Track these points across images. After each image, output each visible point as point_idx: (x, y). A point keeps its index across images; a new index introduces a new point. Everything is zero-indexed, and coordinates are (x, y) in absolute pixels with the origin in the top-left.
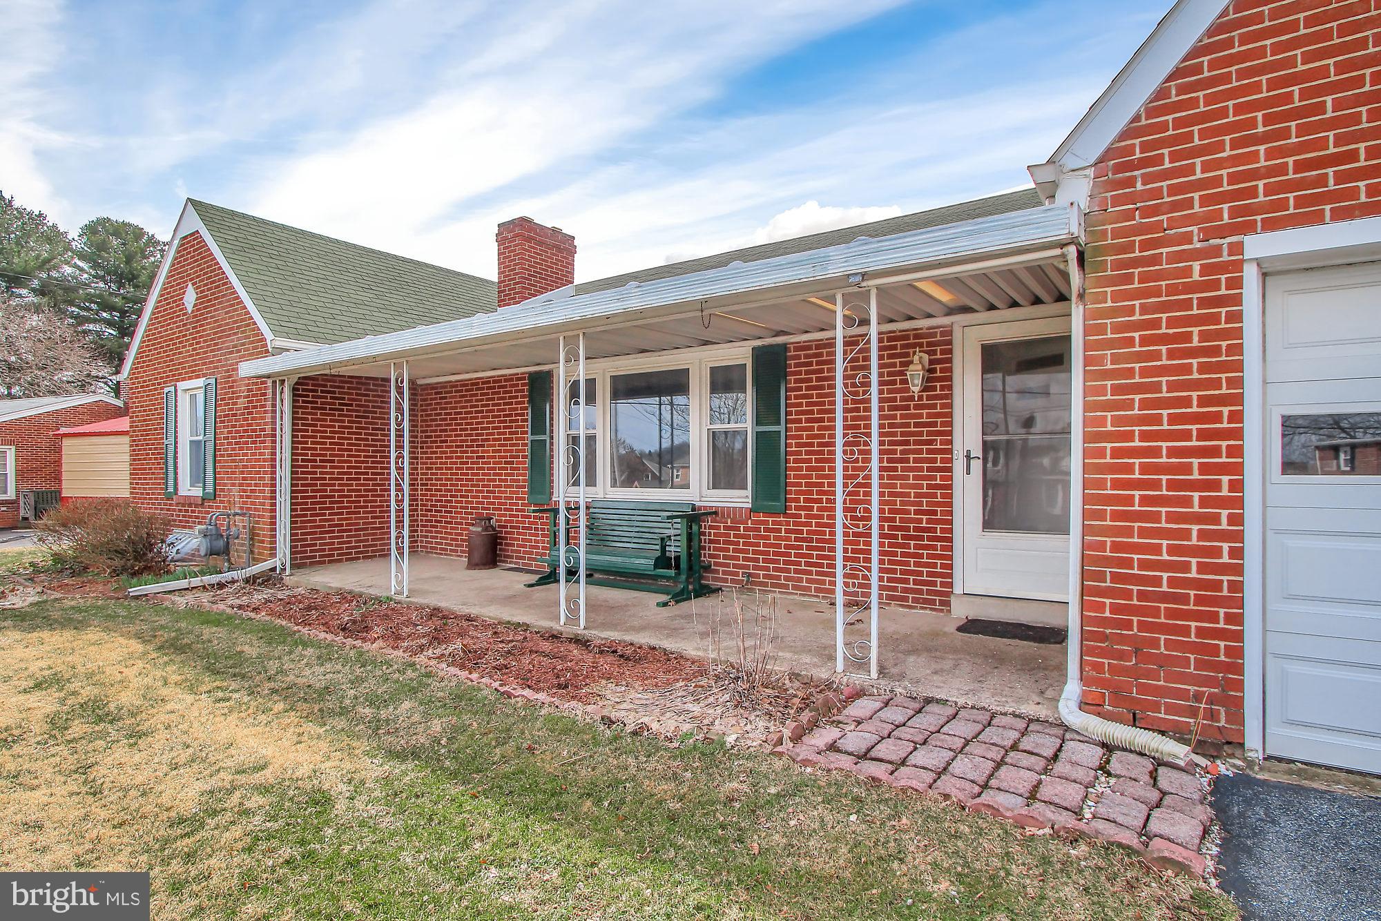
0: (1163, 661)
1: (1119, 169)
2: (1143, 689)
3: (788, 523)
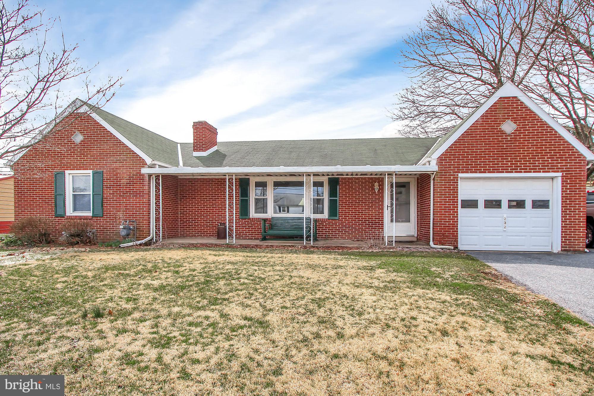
0: (447, 236)
1: (441, 160)
2: (444, 241)
3: (339, 222)
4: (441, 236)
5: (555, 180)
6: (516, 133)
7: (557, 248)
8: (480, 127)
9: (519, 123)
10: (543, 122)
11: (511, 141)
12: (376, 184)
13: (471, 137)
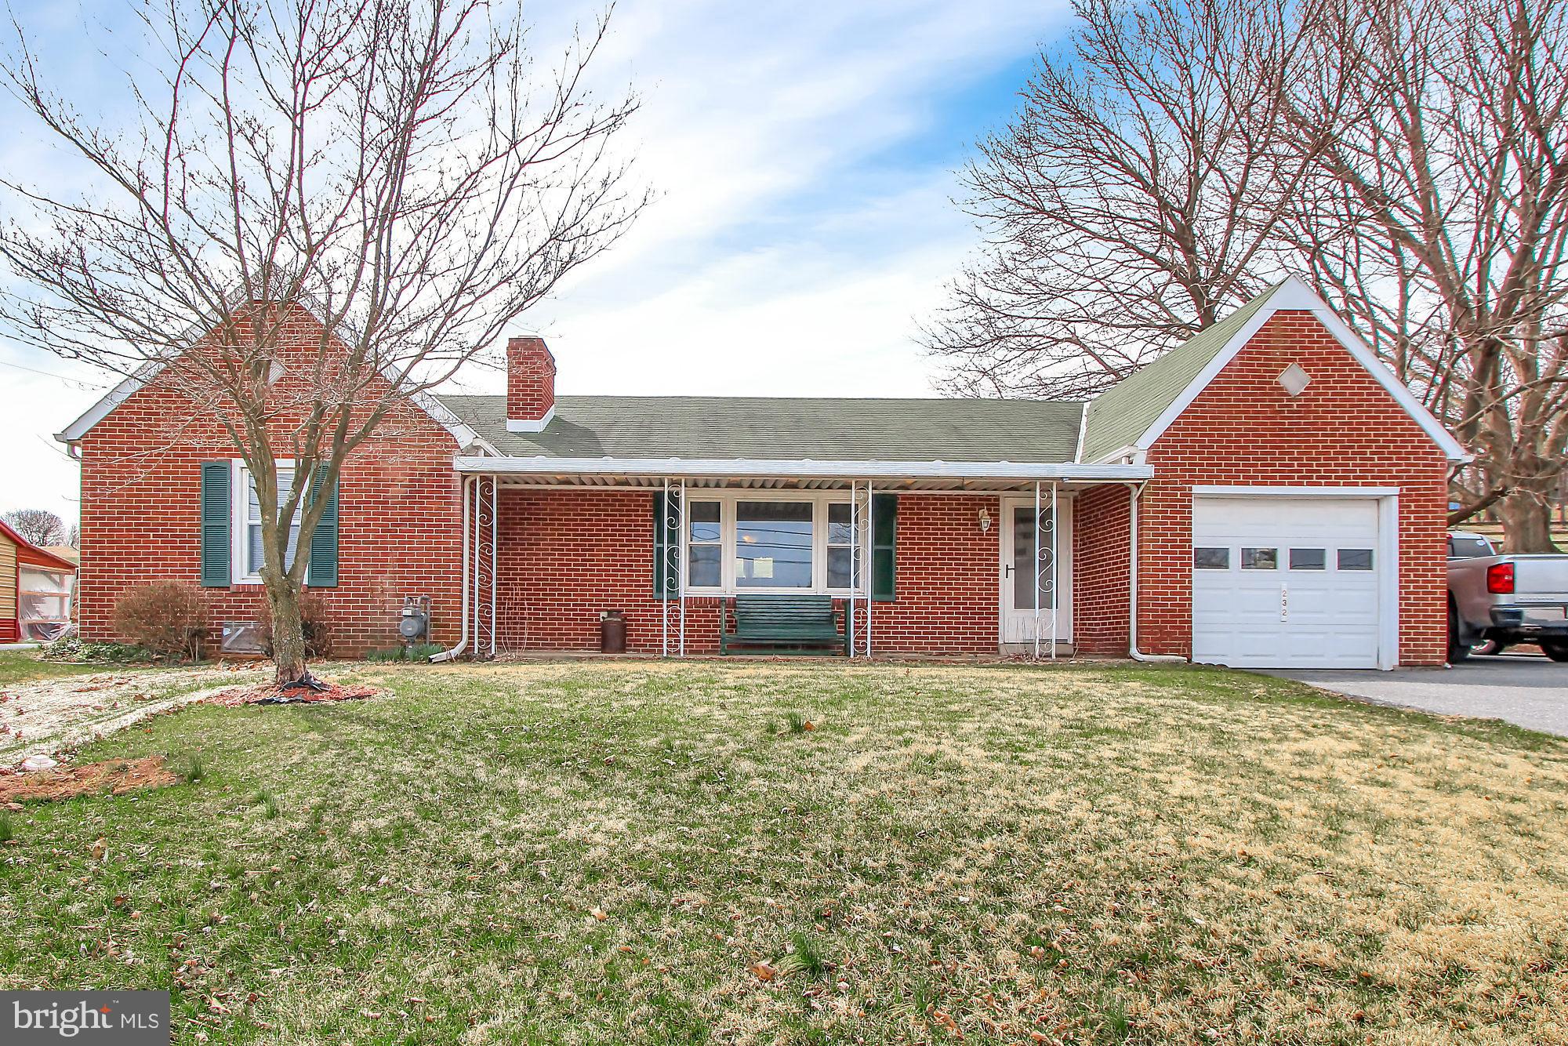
0: (1169, 634)
1: (1155, 452)
3: (897, 608)
4: (1156, 633)
5: (1384, 505)
6: (1309, 394)
7: (1390, 658)
8: (1236, 376)
9: (1315, 370)
10: (1362, 371)
11: (1300, 412)
12: (983, 513)
13: (1218, 400)
